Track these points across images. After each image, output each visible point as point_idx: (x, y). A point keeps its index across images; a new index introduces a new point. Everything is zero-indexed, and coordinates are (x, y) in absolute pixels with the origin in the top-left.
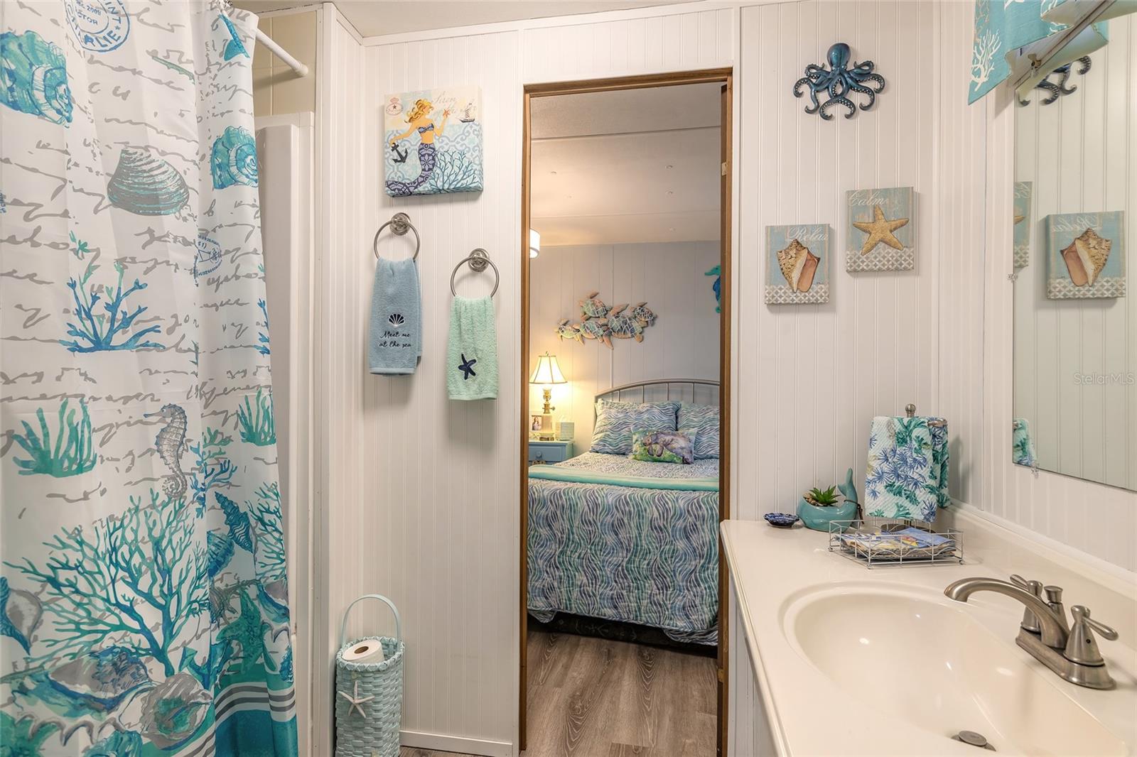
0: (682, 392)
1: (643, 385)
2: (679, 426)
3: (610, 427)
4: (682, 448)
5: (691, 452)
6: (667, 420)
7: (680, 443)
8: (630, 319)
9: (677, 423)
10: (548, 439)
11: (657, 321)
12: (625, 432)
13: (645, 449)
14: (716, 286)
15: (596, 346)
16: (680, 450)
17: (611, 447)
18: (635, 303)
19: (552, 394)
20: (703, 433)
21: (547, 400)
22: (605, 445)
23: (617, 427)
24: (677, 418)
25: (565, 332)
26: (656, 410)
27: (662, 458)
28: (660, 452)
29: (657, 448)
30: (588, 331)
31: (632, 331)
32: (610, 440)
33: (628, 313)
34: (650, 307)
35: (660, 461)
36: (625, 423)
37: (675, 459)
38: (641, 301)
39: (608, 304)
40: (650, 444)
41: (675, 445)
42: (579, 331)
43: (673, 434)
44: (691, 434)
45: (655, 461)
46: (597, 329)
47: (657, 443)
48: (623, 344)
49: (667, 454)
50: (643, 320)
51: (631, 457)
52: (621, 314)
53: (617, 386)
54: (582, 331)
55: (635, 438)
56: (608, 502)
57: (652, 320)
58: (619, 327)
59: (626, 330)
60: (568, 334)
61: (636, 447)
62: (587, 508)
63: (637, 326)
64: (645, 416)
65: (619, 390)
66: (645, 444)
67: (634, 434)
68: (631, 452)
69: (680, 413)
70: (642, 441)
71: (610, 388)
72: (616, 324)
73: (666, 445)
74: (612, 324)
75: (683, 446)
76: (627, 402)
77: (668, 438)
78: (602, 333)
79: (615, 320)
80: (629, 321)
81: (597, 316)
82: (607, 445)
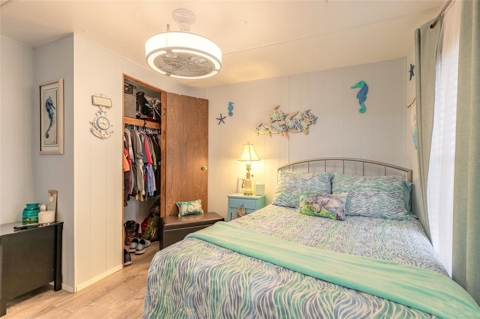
0: (335, 166)
1: (308, 162)
2: (333, 190)
3: (285, 189)
4: (336, 208)
5: (343, 211)
6: (325, 186)
7: (334, 204)
8: (300, 120)
9: (331, 187)
10: (249, 194)
11: (317, 121)
12: (294, 193)
13: (308, 207)
14: (359, 95)
15: (279, 138)
16: (335, 209)
17: (285, 203)
18: (303, 110)
19: (252, 167)
20: (352, 197)
21: (248, 171)
22: (281, 201)
23: (290, 190)
24: (331, 184)
25: (260, 130)
26: (316, 179)
27: (320, 214)
29: (317, 206)
30: (274, 129)
31: (301, 128)
32: (285, 198)
33: (298, 117)
34: (313, 112)
35: (319, 216)
36: (295, 187)
37: (331, 215)
38: (307, 109)
39: (286, 112)
40: (312, 203)
41: (330, 205)
42: (268, 129)
43: (329, 197)
44: (343, 197)
45: (316, 216)
46: (279, 128)
47: (316, 203)
48: (295, 137)
49: (324, 212)
50: (308, 120)
51: (298, 211)
52: (294, 118)
53: (292, 162)
54: (270, 129)
55: (301, 197)
56: (251, 297)
57: (314, 120)
58: (293, 126)
59: (297, 127)
60: (262, 131)
61: (302, 204)
62: (228, 299)
63: (304, 124)
64: (309, 182)
65: (293, 165)
66: (308, 203)
67: (301, 195)
68: (299, 206)
69: (334, 180)
70: (306, 200)
71: (287, 164)
72: (290, 124)
73: (324, 205)
74: (288, 124)
75: (337, 206)
76: (297, 172)
77: (325, 200)
78: (282, 130)
79: (290, 121)
80: (299, 122)
81: (279, 120)
82: (283, 201)
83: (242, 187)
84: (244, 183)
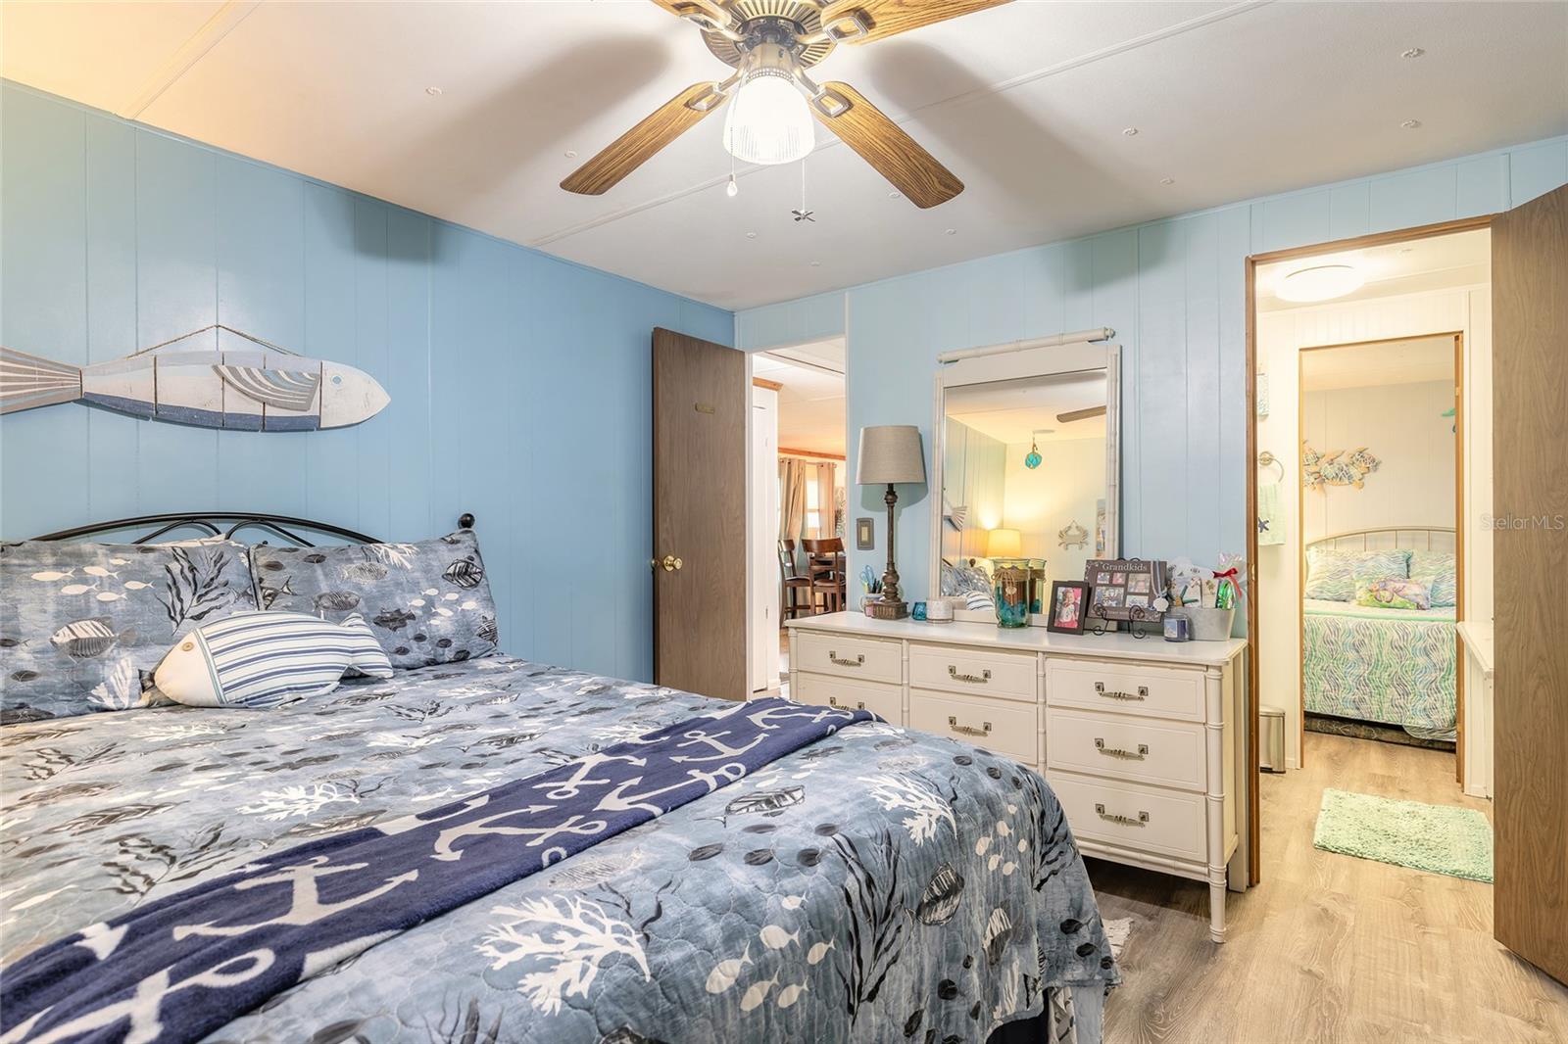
0: (1414, 540)
1: (1365, 533)
2: (1410, 574)
4: (1416, 595)
5: (1427, 599)
6: (1399, 568)
7: (1413, 590)
8: (1347, 466)
9: (1408, 571)
11: (1380, 467)
12: (1346, 579)
13: (1371, 595)
16: (1414, 597)
17: (1329, 594)
18: (1353, 447)
20: (1442, 581)
22: (1322, 592)
23: (1337, 574)
24: (1408, 566)
26: (1383, 559)
27: (1392, 604)
28: (1389, 599)
29: (1386, 594)
31: (1350, 477)
33: (1344, 459)
34: (1371, 452)
35: (1389, 607)
36: (1345, 570)
37: (1408, 605)
38: (1360, 447)
39: (1320, 451)
40: (1377, 590)
41: (1407, 591)
43: (1404, 582)
44: (1427, 581)
45: (1384, 607)
47: (1385, 590)
48: (1337, 492)
49: (1397, 600)
50: (1363, 466)
51: (1354, 603)
52: (1335, 461)
53: (1329, 536)
55: (1358, 585)
57: (1374, 465)
58: (1334, 474)
59: (1342, 476)
61: (1360, 594)
63: (1354, 472)
64: (1370, 564)
65: (1335, 538)
66: (1371, 591)
67: (1358, 581)
68: (1354, 598)
69: (1412, 561)
70: (1367, 588)
71: (1322, 536)
72: (1330, 471)
73: (1397, 591)
74: (1325, 471)
75: (1418, 593)
76: (1345, 549)
77: (1398, 585)
78: (1313, 480)
79: (1329, 467)
80: (1345, 468)
81: (1307, 462)
82: (1325, 592)
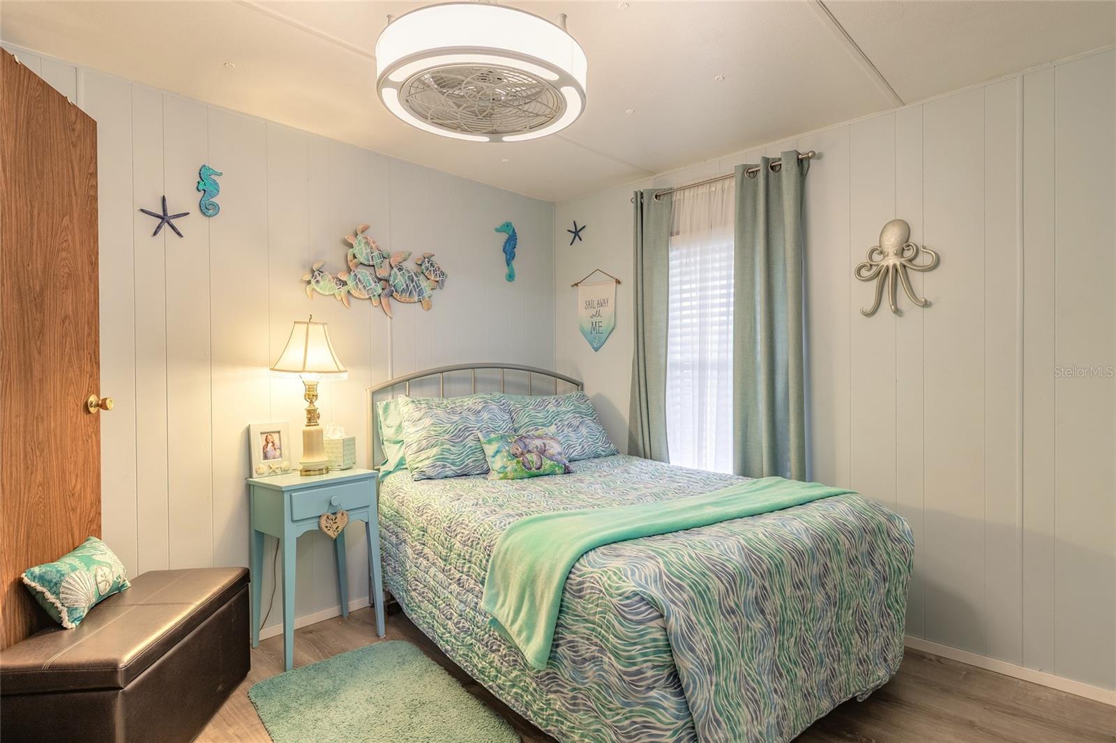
3: (447, 437)
8: (415, 275)
10: (320, 471)
11: (448, 282)
12: (471, 442)
13: (518, 462)
14: (507, 248)
15: (367, 311)
17: (453, 468)
19: (320, 391)
21: (311, 402)
22: (444, 466)
23: (459, 435)
25: (322, 283)
29: (533, 457)
30: (360, 286)
31: (420, 293)
32: (452, 457)
33: (411, 266)
34: (438, 260)
36: (466, 428)
37: (556, 469)
40: (522, 454)
42: (345, 283)
46: (373, 284)
47: (529, 451)
48: (405, 311)
49: (548, 464)
50: (433, 278)
51: (493, 476)
52: (404, 266)
54: (351, 284)
55: (490, 449)
57: (442, 278)
58: (404, 286)
59: (412, 291)
60: (326, 286)
61: (497, 463)
63: (424, 285)
65: (408, 380)
66: (515, 456)
68: (491, 469)
70: (508, 451)
72: (399, 280)
74: (395, 279)
78: (380, 291)
79: (398, 273)
80: (415, 279)
81: (371, 263)
82: (449, 465)
83: (266, 457)
84: (270, 445)
